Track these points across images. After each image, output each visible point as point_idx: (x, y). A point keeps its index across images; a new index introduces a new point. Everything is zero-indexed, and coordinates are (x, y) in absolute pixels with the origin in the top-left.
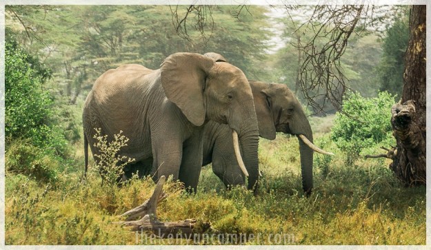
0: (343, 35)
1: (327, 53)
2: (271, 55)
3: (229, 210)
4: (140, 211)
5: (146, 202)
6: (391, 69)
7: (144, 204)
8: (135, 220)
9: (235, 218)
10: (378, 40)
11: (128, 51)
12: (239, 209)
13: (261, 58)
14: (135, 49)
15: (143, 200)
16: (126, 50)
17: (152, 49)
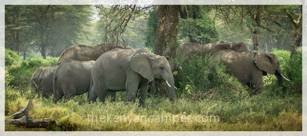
0: (125, 21)
1: (117, 30)
2: (93, 24)
3: (65, 114)
4: (21, 113)
5: (24, 109)
6: (151, 33)
7: (23, 110)
8: (18, 118)
9: (68, 118)
10: (145, 19)
11: (21, 22)
12: (70, 113)
13: (88, 25)
14: (24, 21)
15: (22, 108)
16: (21, 21)
17: (33, 21)
